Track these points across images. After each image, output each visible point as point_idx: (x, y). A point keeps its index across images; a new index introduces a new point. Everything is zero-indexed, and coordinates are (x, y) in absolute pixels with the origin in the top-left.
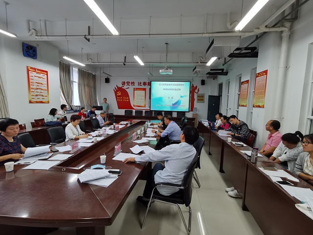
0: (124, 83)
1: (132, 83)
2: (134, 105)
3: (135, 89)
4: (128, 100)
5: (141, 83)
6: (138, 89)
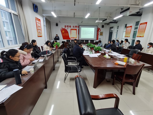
0: (65, 26)
1: (70, 26)
2: (71, 37)
3: (71, 30)
4: (68, 35)
5: (74, 26)
6: (73, 29)
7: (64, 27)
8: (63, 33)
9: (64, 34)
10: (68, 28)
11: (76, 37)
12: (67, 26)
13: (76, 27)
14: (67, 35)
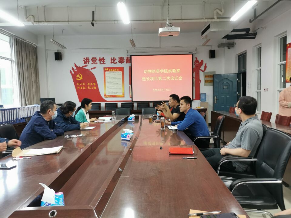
0: (86, 61)
1: (100, 60)
2: (105, 95)
3: (105, 70)
4: (95, 88)
5: (114, 60)
6: (110, 69)
7: (81, 64)
8: (80, 82)
9: (83, 86)
10: (94, 65)
11: (121, 94)
12: (90, 58)
13: (121, 60)
14: (93, 86)
